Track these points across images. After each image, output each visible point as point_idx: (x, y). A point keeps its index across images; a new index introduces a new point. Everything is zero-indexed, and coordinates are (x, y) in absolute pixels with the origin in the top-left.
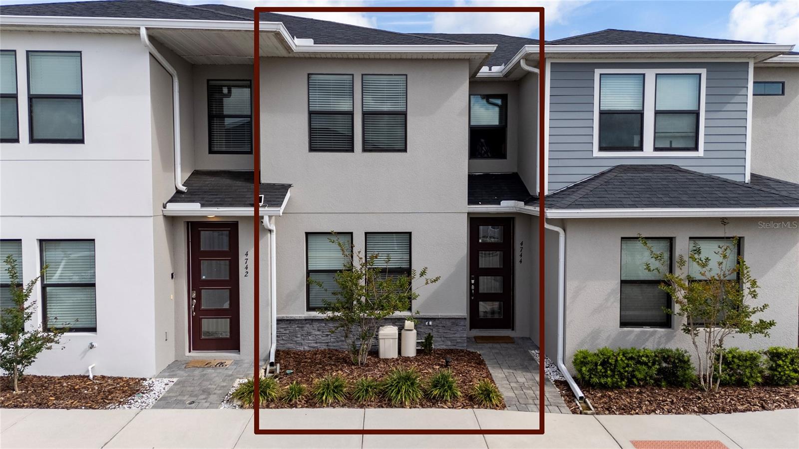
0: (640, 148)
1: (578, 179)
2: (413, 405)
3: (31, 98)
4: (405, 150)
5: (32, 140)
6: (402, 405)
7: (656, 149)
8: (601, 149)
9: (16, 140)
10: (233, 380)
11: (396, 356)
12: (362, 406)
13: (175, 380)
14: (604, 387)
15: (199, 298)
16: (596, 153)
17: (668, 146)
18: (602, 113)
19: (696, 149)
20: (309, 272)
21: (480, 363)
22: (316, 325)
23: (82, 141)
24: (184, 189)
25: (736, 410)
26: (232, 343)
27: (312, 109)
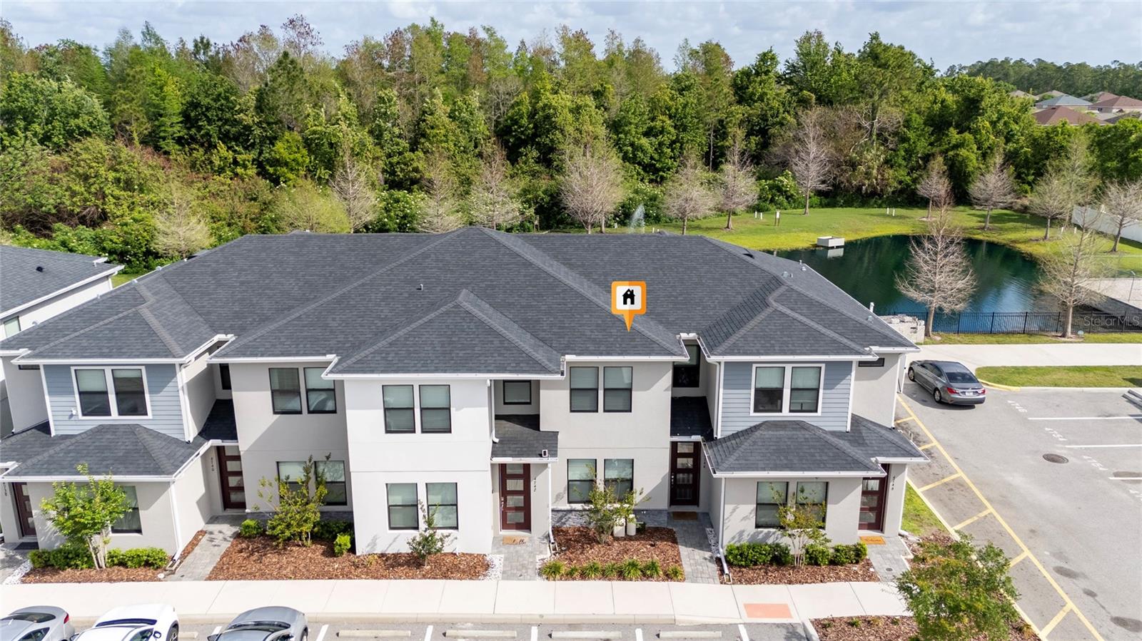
0: (781, 411)
1: (740, 429)
2: (637, 579)
3: (422, 409)
4: (631, 411)
5: (423, 432)
6: (631, 580)
7: (791, 411)
8: (755, 411)
9: (414, 432)
10: (534, 557)
11: (623, 535)
12: (609, 580)
13: (503, 556)
14: (741, 566)
15: (505, 501)
16: (752, 414)
17: (799, 408)
18: (757, 390)
19: (816, 411)
20: (569, 481)
21: (675, 541)
22: (574, 513)
23: (450, 432)
24: (497, 440)
25: (807, 582)
26: (526, 525)
27: (573, 387)
